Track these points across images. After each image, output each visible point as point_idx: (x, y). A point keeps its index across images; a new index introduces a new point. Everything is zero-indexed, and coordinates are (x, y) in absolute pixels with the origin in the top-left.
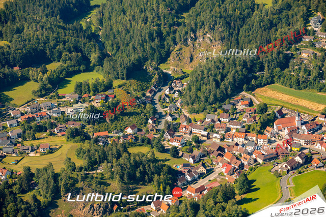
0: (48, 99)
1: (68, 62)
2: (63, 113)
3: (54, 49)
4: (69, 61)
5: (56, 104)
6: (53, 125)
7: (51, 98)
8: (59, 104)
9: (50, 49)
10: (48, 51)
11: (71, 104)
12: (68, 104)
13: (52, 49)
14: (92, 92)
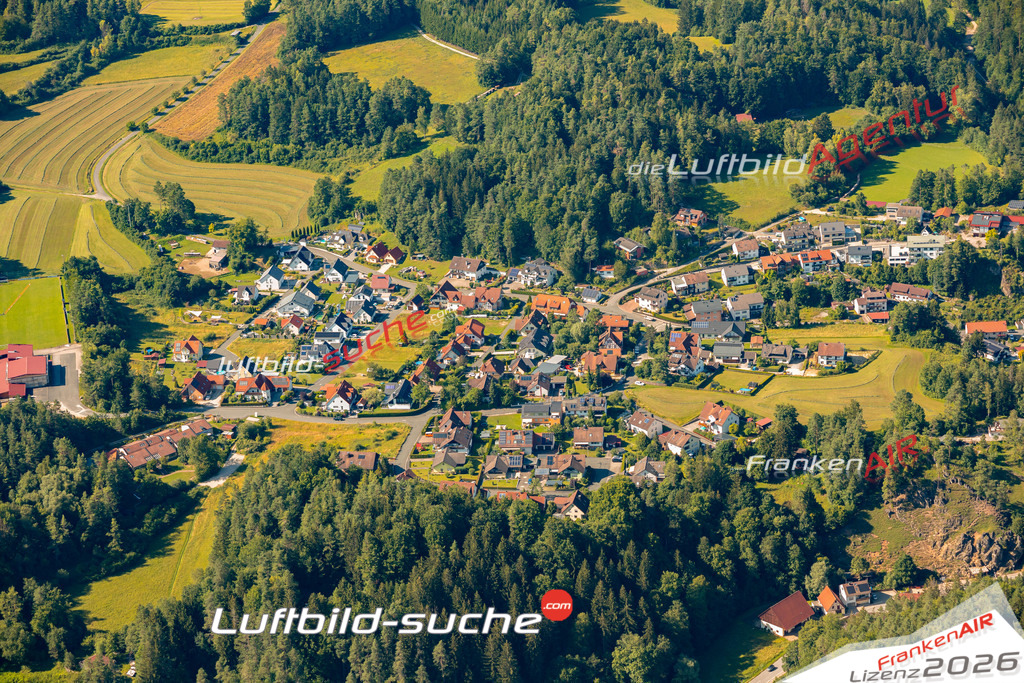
0: (837, 213)
1: (888, 110)
2: (877, 256)
3: (851, 70)
4: (890, 108)
5: (858, 231)
6: (848, 291)
7: (844, 212)
8: (867, 232)
9: (838, 69)
10: (832, 76)
11: (900, 232)
12: (893, 232)
13: (845, 68)
14: (962, 205)
